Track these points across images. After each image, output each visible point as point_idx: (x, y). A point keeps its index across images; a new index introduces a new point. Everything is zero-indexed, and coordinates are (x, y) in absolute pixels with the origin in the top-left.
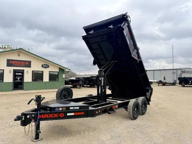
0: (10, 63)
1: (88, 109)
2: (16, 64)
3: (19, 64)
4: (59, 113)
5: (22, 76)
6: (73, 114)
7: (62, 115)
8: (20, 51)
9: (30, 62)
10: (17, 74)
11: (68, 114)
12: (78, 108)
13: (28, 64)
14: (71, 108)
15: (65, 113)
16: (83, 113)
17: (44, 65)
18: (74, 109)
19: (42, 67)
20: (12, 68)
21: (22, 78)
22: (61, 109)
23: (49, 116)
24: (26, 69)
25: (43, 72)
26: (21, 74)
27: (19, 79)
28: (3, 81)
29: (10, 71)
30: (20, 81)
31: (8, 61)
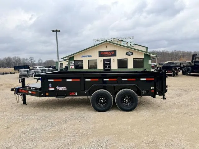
0: (101, 54)
2: (105, 54)
3: (107, 54)
5: (110, 64)
6: (31, 92)
8: (107, 43)
9: (115, 51)
13: (114, 54)
15: (28, 91)
16: (35, 93)
17: (128, 52)
18: (32, 89)
20: (102, 58)
21: (110, 65)
22: (27, 88)
24: (112, 58)
26: (109, 62)
27: (107, 66)
28: (97, 68)
29: (101, 60)
30: (108, 68)
31: (100, 52)
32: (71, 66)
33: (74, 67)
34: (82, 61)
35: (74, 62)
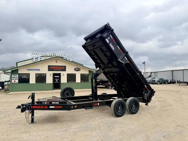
0: (50, 68)
1: (66, 104)
2: (54, 68)
3: (57, 69)
4: (44, 105)
5: (60, 78)
6: (53, 107)
7: (46, 107)
8: (57, 58)
9: (65, 67)
10: (56, 77)
11: (50, 107)
12: (58, 103)
13: (64, 69)
14: (53, 103)
15: (49, 106)
16: (61, 107)
17: (76, 68)
18: (55, 104)
19: (75, 70)
20: (52, 72)
21: (59, 79)
22: (46, 103)
23: (38, 107)
24: (62, 73)
25: (76, 74)
26: (58, 77)
27: (57, 80)
28: (46, 82)
29: (51, 74)
30: (58, 82)
31: (49, 66)
32: (14, 80)
33: (17, 81)
34: (28, 75)
35: (18, 75)
